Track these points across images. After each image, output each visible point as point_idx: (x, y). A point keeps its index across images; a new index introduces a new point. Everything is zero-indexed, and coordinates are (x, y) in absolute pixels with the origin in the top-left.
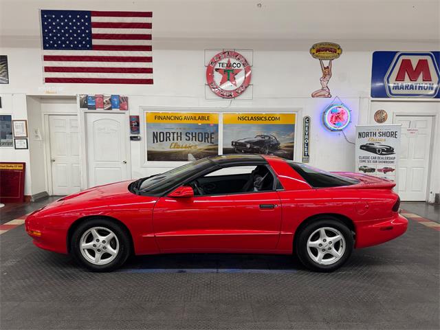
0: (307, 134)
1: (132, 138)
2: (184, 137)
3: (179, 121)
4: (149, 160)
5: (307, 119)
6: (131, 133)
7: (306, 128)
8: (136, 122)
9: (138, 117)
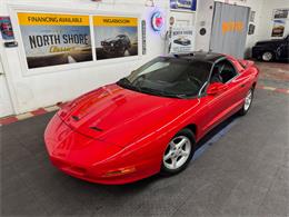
0: (144, 33)
1: (7, 45)
2: (62, 40)
3: (54, 23)
4: (30, 67)
5: (144, 23)
6: (4, 38)
7: (144, 29)
8: (10, 24)
9: (9, 18)
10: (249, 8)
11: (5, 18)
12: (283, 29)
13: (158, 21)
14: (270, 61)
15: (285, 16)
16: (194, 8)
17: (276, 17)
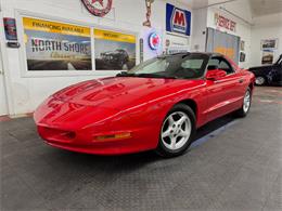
0: (141, 51)
1: (9, 45)
2: (63, 47)
3: (57, 31)
4: (29, 69)
5: (141, 41)
6: (7, 38)
7: (141, 47)
8: (15, 26)
9: (14, 20)
10: (239, 38)
11: (10, 19)
12: (272, 58)
13: (155, 41)
14: (262, 85)
15: (273, 46)
16: (188, 33)
17: (264, 46)
